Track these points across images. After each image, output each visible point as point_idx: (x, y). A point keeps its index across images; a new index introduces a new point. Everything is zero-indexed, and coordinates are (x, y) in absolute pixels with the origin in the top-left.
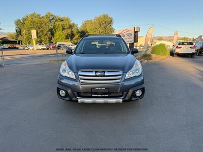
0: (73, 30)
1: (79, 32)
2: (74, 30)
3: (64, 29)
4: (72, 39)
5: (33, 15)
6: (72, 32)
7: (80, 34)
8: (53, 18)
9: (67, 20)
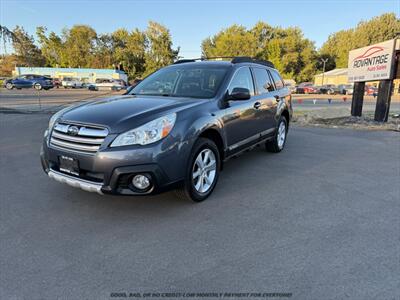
0: (302, 54)
1: (316, 58)
2: (306, 54)
3: (283, 52)
4: (297, 72)
5: (232, 30)
6: (300, 57)
7: (316, 62)
8: (268, 32)
9: (296, 33)
